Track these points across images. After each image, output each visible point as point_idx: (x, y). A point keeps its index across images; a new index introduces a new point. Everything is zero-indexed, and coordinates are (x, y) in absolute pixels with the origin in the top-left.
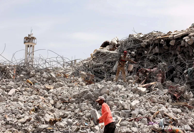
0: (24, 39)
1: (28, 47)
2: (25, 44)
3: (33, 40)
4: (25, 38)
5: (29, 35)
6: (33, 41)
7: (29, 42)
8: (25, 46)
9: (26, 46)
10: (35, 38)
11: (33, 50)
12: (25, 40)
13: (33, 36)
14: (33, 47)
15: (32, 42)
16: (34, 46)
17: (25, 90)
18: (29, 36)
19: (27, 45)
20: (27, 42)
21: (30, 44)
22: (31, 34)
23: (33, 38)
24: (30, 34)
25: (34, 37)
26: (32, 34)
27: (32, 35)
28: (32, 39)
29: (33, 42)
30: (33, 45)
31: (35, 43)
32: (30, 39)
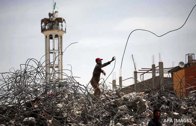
0: (42, 23)
1: (51, 38)
2: (43, 33)
3: (58, 25)
4: (43, 21)
5: (50, 15)
6: (60, 27)
7: (51, 28)
9: (46, 37)
10: (64, 20)
11: (60, 45)
12: (43, 24)
14: (60, 38)
15: (58, 28)
18: (50, 16)
19: (49, 35)
20: (49, 29)
21: (53, 33)
22: (54, 12)
24: (51, 13)
25: (61, 19)
26: (56, 12)
27: (57, 14)
28: (57, 23)
29: (60, 29)
30: (59, 33)
31: (64, 29)
32: (54, 22)
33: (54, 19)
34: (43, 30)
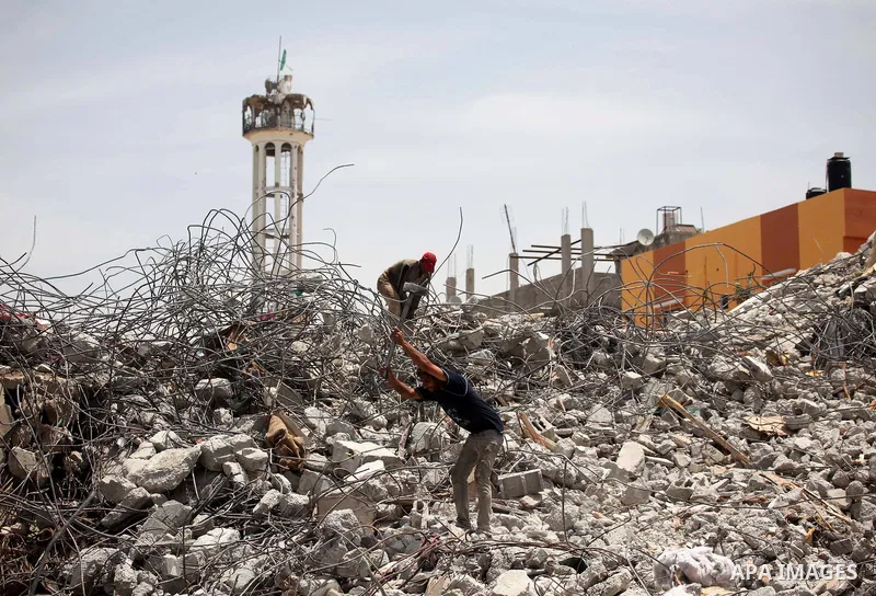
0: (245, 110)
1: (271, 152)
2: (248, 138)
3: (292, 114)
4: (247, 103)
5: (270, 86)
6: (297, 119)
7: (271, 124)
8: (251, 149)
9: (257, 148)
10: (309, 101)
11: (295, 172)
12: (249, 112)
13: (293, 91)
14: (295, 151)
15: (290, 125)
16: (300, 151)
17: (679, 446)
18: (269, 91)
19: (263, 144)
20: (264, 128)
21: (278, 137)
22: (281, 78)
23: (296, 101)
24: (273, 80)
25: (300, 97)
26: (286, 77)
27: (288, 83)
28: (288, 109)
29: (298, 127)
30: (293, 140)
31: (308, 128)
32: (278, 105)
33: (281, 98)
34: (248, 130)
